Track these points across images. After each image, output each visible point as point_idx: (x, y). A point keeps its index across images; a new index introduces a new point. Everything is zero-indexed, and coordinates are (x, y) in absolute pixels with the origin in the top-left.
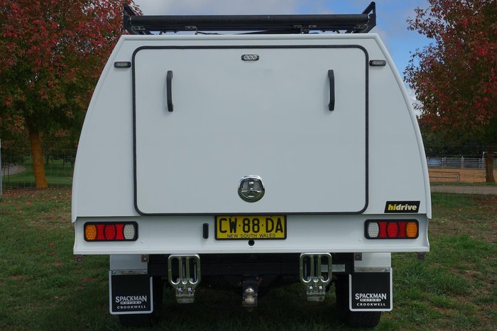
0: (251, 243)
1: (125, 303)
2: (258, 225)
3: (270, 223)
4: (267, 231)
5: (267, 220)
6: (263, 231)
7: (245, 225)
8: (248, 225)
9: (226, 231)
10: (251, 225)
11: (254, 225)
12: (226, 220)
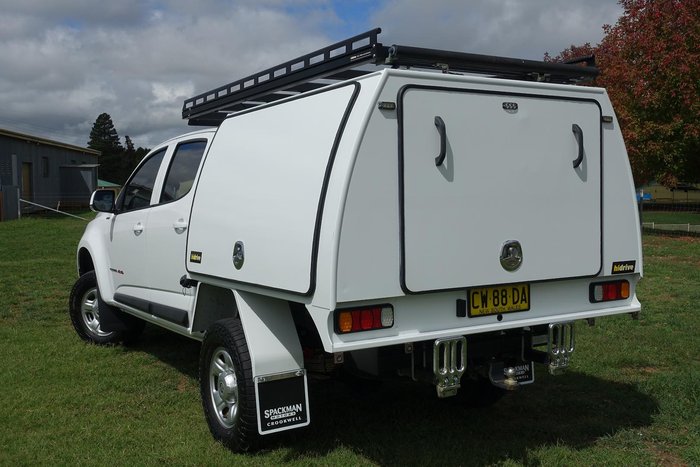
0: (500, 318)
1: (276, 417)
2: (505, 296)
3: (516, 292)
4: (514, 303)
5: (514, 289)
6: (510, 303)
7: (495, 297)
8: (497, 297)
9: (477, 307)
10: (500, 297)
11: (503, 297)
12: (477, 293)
